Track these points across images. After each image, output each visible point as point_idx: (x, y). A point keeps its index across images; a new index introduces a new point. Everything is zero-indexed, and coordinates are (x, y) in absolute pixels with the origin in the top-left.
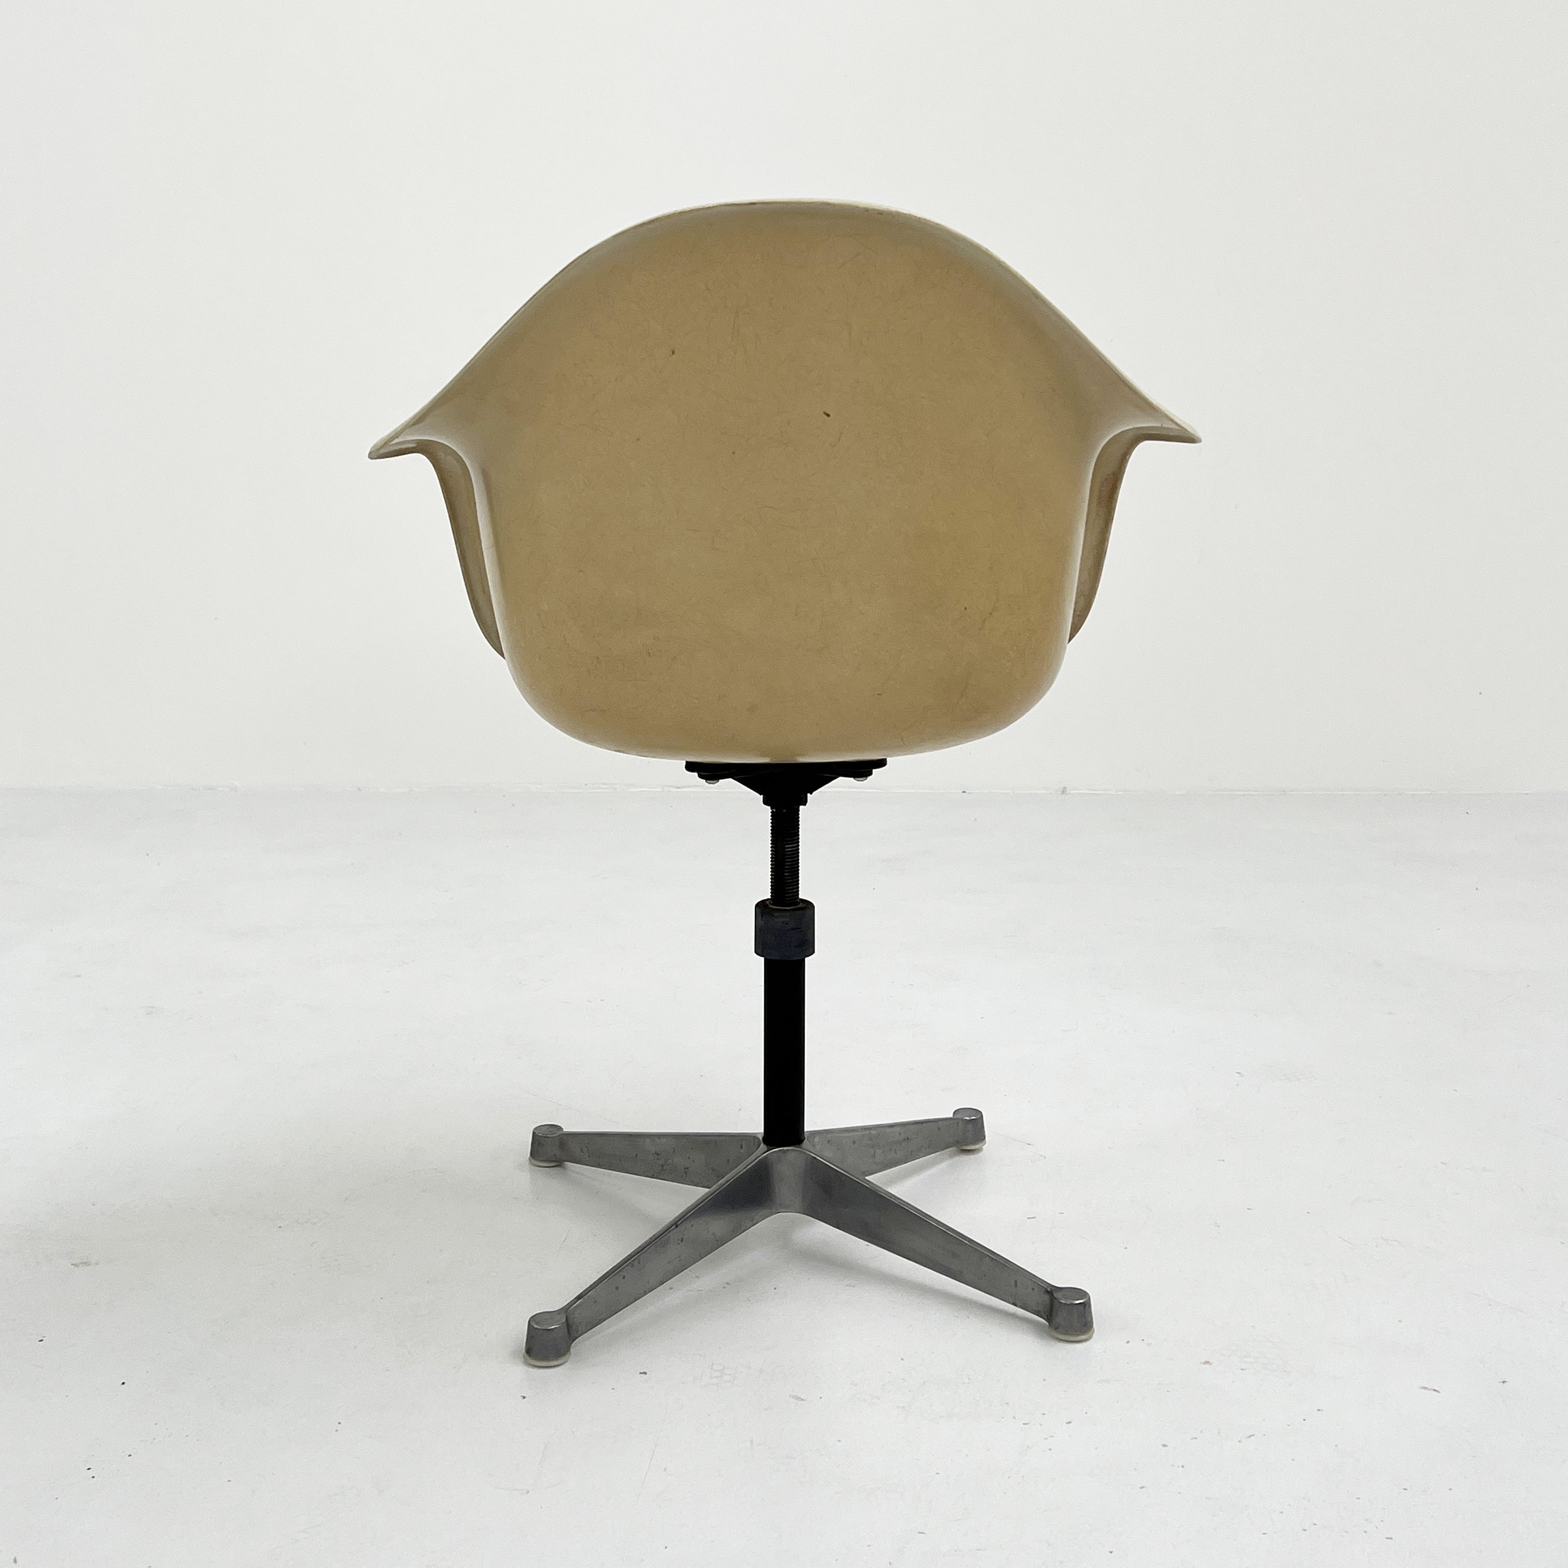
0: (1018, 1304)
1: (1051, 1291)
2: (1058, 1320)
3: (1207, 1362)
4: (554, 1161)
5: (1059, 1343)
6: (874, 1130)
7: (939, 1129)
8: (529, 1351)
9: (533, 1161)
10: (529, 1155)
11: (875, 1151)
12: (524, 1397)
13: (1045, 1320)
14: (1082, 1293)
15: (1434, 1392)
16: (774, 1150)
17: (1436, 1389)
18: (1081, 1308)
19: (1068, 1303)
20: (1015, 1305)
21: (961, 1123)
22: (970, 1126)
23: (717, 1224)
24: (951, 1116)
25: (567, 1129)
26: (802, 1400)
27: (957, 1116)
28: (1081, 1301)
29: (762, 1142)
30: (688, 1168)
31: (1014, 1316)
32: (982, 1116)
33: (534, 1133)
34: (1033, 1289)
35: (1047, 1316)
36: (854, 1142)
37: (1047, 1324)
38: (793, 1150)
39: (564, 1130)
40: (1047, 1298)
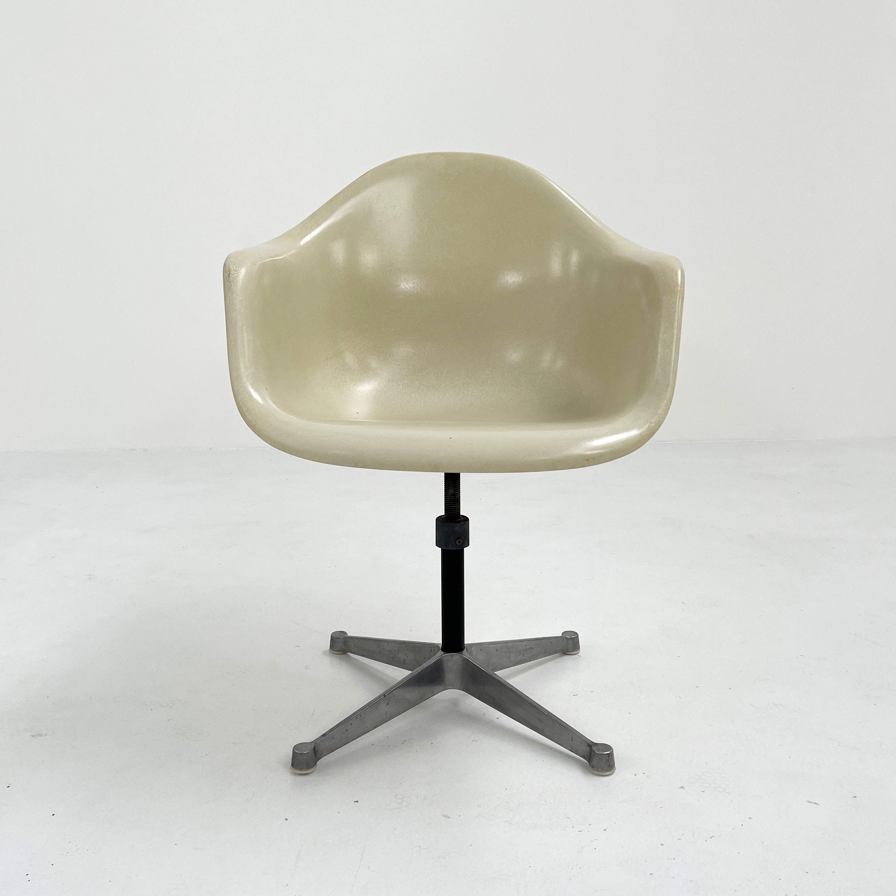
0: (574, 750)
1: (591, 745)
2: (595, 762)
3: (682, 788)
5: (594, 776)
6: (510, 643)
7: (551, 643)
8: (293, 765)
9: (331, 650)
10: (329, 648)
13: (587, 761)
14: (608, 747)
16: (447, 654)
18: (608, 756)
19: (601, 753)
20: (571, 751)
21: (565, 639)
22: (570, 642)
23: (411, 694)
24: (561, 635)
25: (349, 634)
27: (564, 636)
28: (608, 752)
29: (441, 649)
30: (405, 660)
32: (578, 635)
33: (331, 636)
34: (581, 743)
35: (588, 759)
39: (348, 635)
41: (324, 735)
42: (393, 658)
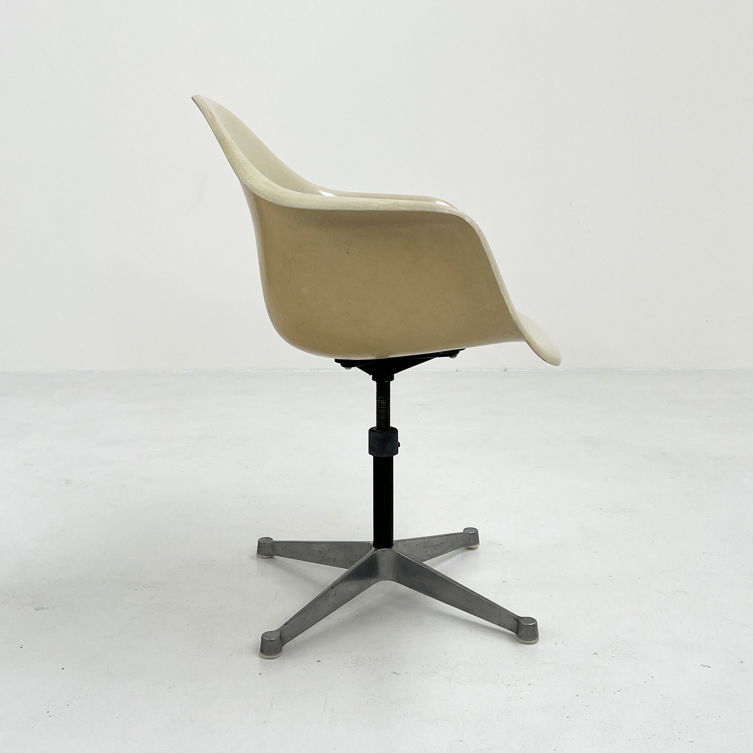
0: (501, 625)
1: (518, 619)
2: (522, 633)
3: (595, 654)
4: (270, 555)
5: (522, 645)
6: (426, 539)
7: (457, 538)
8: (262, 651)
9: (259, 555)
10: (256, 552)
11: (427, 550)
12: (261, 674)
13: (515, 633)
14: (533, 620)
15: (707, 667)
16: (379, 550)
17: (709, 666)
18: (533, 627)
19: (526, 625)
20: (499, 625)
21: (467, 535)
22: (472, 537)
23: (351, 587)
24: (462, 531)
26: (398, 674)
27: (466, 531)
28: (533, 624)
29: (373, 546)
30: (335, 559)
31: (499, 631)
32: (478, 532)
33: (259, 541)
34: (509, 618)
35: (516, 631)
36: (417, 545)
37: (516, 635)
38: (388, 550)
39: (274, 540)
40: (515, 623)
41: (286, 624)
42: (323, 558)
